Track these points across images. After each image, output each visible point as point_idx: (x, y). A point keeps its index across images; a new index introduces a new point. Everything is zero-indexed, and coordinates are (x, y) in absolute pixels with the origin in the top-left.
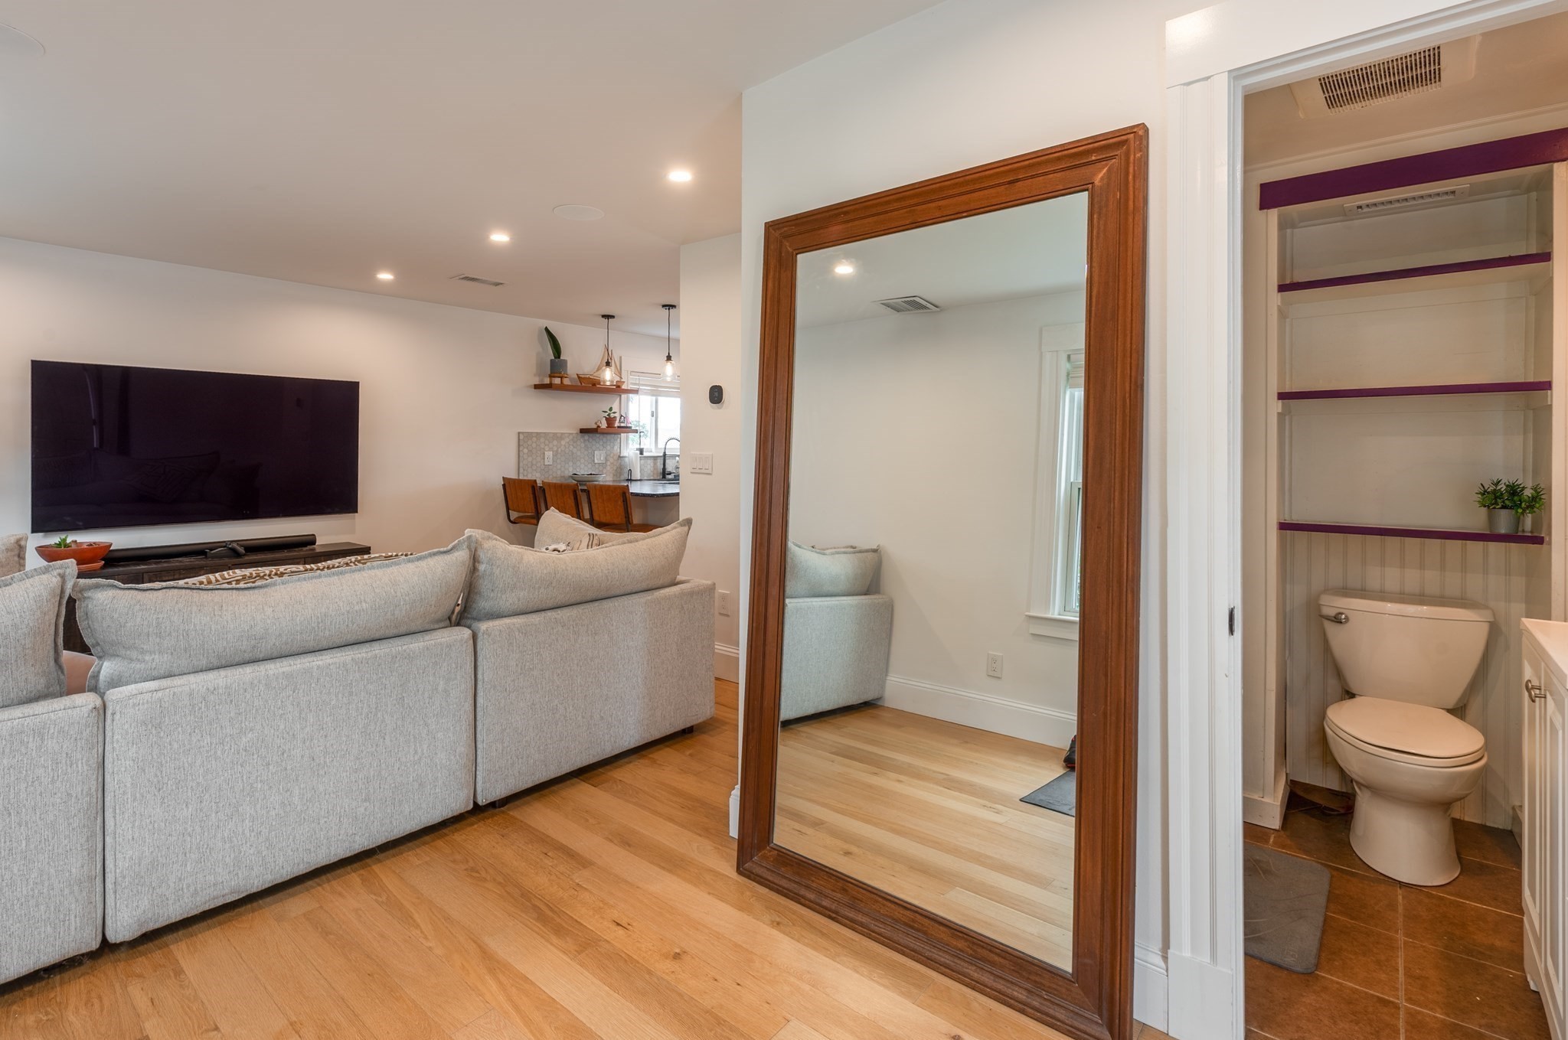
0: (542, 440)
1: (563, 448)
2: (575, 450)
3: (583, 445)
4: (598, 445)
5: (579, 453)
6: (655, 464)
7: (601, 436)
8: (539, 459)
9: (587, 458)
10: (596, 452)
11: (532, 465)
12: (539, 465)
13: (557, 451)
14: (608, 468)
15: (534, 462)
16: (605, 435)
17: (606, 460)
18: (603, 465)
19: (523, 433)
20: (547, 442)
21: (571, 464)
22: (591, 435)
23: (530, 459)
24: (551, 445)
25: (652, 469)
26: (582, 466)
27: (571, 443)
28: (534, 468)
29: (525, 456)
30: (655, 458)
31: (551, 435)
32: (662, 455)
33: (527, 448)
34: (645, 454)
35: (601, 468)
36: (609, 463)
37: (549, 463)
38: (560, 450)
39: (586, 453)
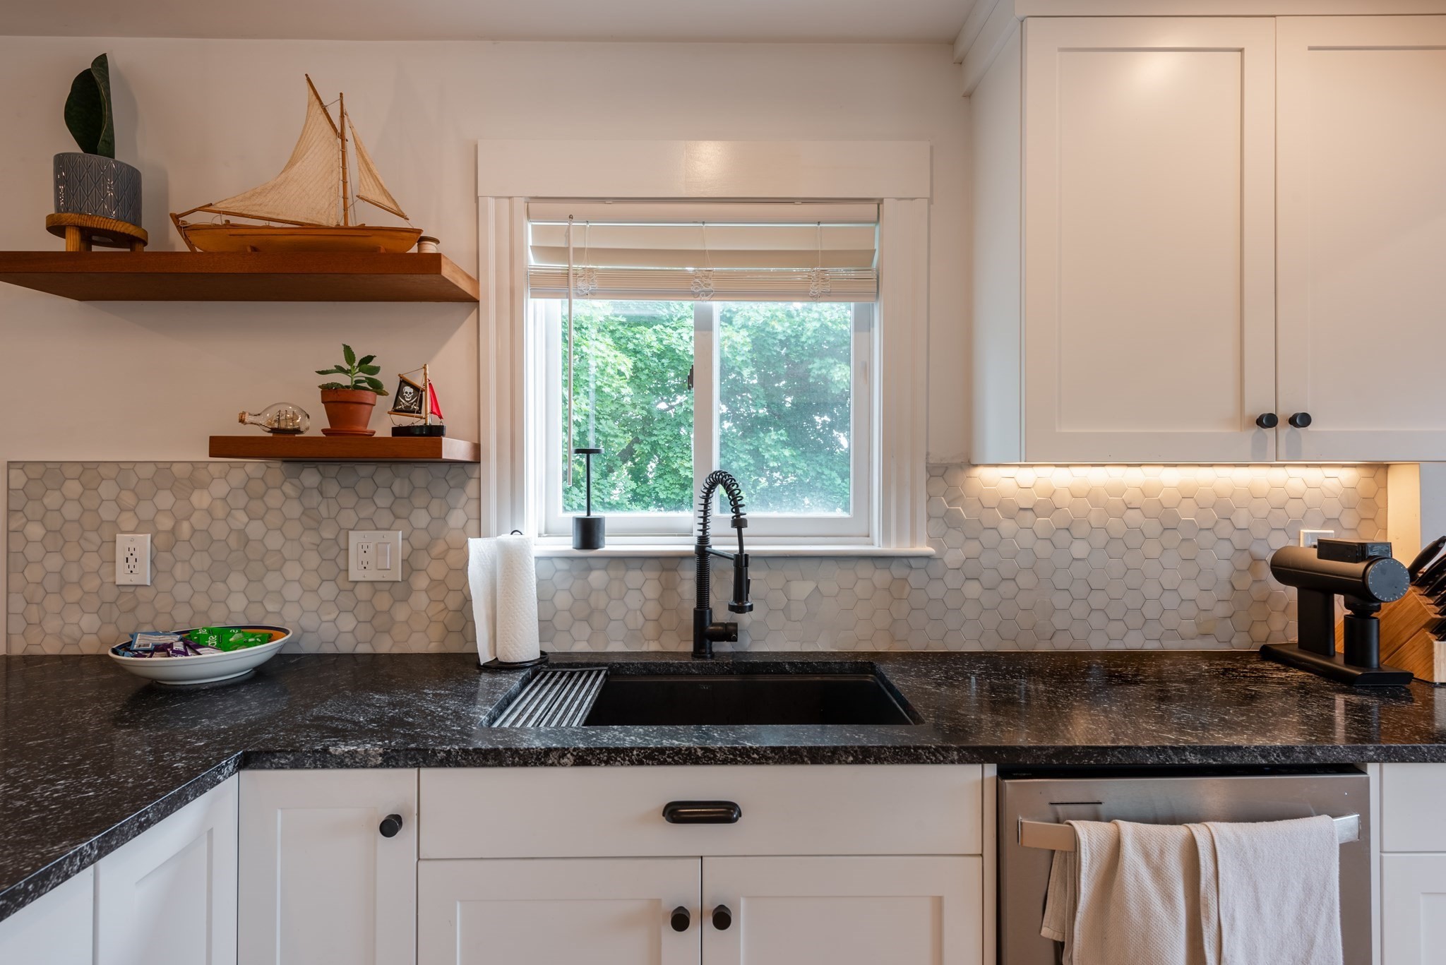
0: (107, 490)
1: (199, 520)
2: (255, 529)
3: (294, 509)
4: (368, 510)
5: (274, 541)
6: (668, 588)
7: (384, 474)
8: (92, 561)
9: (313, 560)
10: (355, 539)
11: (64, 583)
12: (92, 584)
13: (173, 531)
14: (420, 600)
15: (73, 574)
16: (403, 469)
17: (409, 566)
18: (400, 589)
19: (23, 465)
20: (128, 498)
21: (237, 581)
22: (333, 469)
23: (54, 562)
24: (146, 510)
25: (652, 609)
26: (293, 592)
27: (242, 500)
28: (73, 595)
29: (34, 552)
30: (667, 562)
31: (148, 471)
32: (688, 546)
33: (42, 521)
34: (611, 544)
35: (383, 601)
36: (421, 582)
37: (135, 580)
38: (185, 527)
39: (309, 538)
